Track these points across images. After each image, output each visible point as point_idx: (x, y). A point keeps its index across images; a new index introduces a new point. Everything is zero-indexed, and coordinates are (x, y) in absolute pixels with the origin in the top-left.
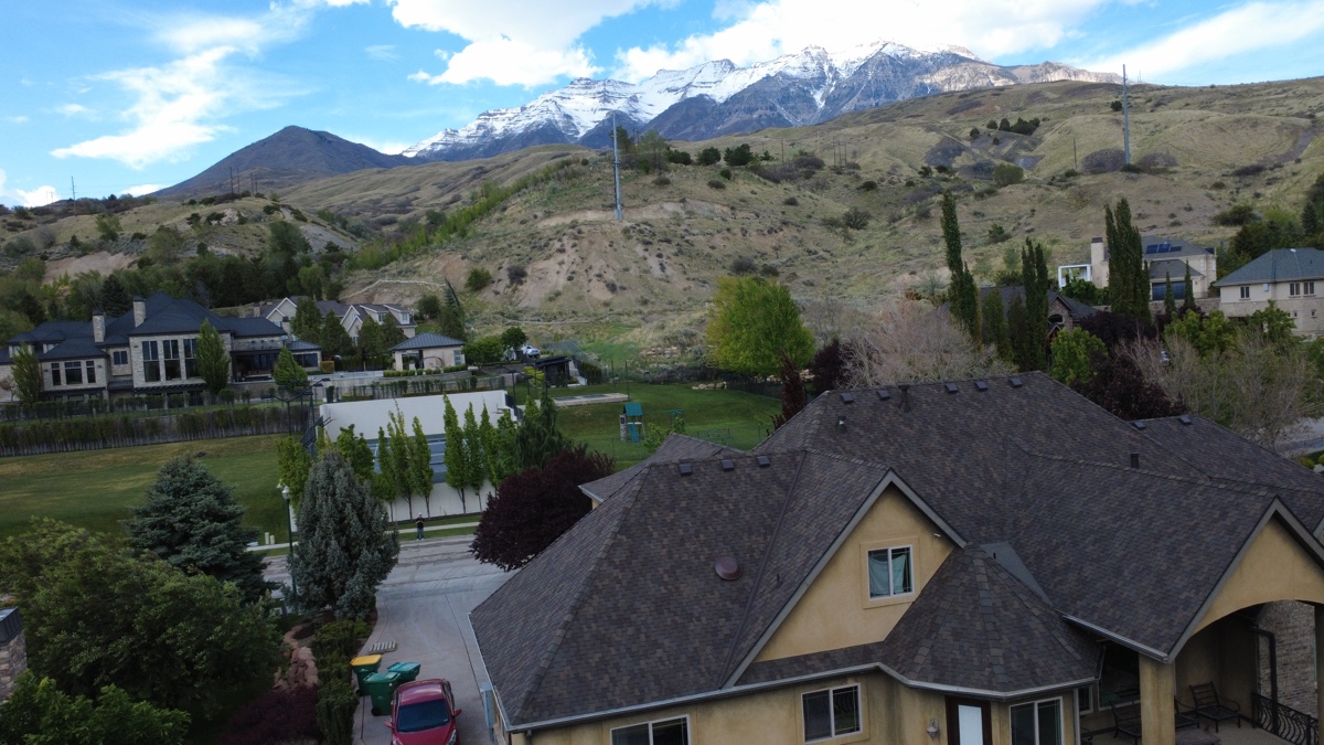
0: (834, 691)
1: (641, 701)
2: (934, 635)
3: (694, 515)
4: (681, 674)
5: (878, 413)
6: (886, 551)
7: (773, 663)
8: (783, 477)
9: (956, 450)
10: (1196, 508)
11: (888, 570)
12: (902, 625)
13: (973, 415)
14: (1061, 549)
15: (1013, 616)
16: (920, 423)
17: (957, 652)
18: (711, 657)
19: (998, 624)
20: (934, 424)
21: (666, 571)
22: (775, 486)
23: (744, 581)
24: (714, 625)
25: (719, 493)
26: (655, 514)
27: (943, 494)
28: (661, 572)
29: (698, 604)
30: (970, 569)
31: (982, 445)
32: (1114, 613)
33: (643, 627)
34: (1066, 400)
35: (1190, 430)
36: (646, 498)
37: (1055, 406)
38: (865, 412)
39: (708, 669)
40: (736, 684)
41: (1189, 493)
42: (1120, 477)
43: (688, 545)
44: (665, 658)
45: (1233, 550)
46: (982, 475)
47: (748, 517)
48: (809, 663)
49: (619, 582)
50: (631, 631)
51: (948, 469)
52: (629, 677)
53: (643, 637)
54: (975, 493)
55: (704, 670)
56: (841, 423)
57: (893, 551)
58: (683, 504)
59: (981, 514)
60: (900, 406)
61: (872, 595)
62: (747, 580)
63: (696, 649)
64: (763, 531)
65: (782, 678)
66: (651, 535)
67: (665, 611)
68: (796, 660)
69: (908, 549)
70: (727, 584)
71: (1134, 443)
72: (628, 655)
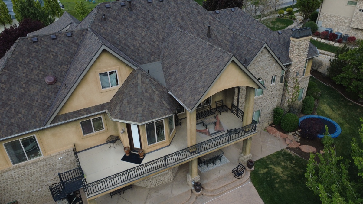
0: (92, 120)
1: (11, 135)
2: (122, 102)
3: (38, 59)
4: (29, 122)
5: (119, 12)
6: (107, 73)
7: (65, 115)
8: (77, 41)
9: (148, 26)
10: (211, 56)
11: (108, 79)
12: (115, 97)
13: (156, 12)
14: (173, 66)
15: (148, 95)
16: (136, 16)
17: (128, 109)
18: (41, 115)
19: (142, 98)
20: (141, 16)
21: (24, 83)
22: (73, 45)
23: (57, 84)
24: (43, 103)
25: (49, 49)
26: (21, 60)
27: (140, 44)
28: (22, 83)
29: (37, 95)
30: (136, 78)
31: (157, 24)
32: (181, 93)
33: (13, 106)
34: (191, 4)
35: (234, 14)
36: (17, 53)
37: (187, 7)
38: (114, 11)
39: (40, 120)
40: (51, 124)
41: (210, 50)
42: (194, 41)
43: (34, 71)
44: (22, 117)
45: (217, 75)
46: (155, 36)
47: (61, 58)
48: (80, 113)
49: (4, 89)
50: (8, 108)
51: (143, 34)
52: (6, 126)
53: (13, 110)
54: (152, 43)
55: (38, 120)
56: (103, 17)
57: (109, 73)
58: (33, 55)
59: (153, 51)
60: (128, 9)
61: (103, 88)
62: (59, 84)
63: (35, 112)
64: (66, 63)
65: (69, 119)
66: (18, 69)
67: (23, 99)
68: (75, 112)
69: (116, 71)
70: (50, 86)
71: (211, 21)
72: (6, 118)
